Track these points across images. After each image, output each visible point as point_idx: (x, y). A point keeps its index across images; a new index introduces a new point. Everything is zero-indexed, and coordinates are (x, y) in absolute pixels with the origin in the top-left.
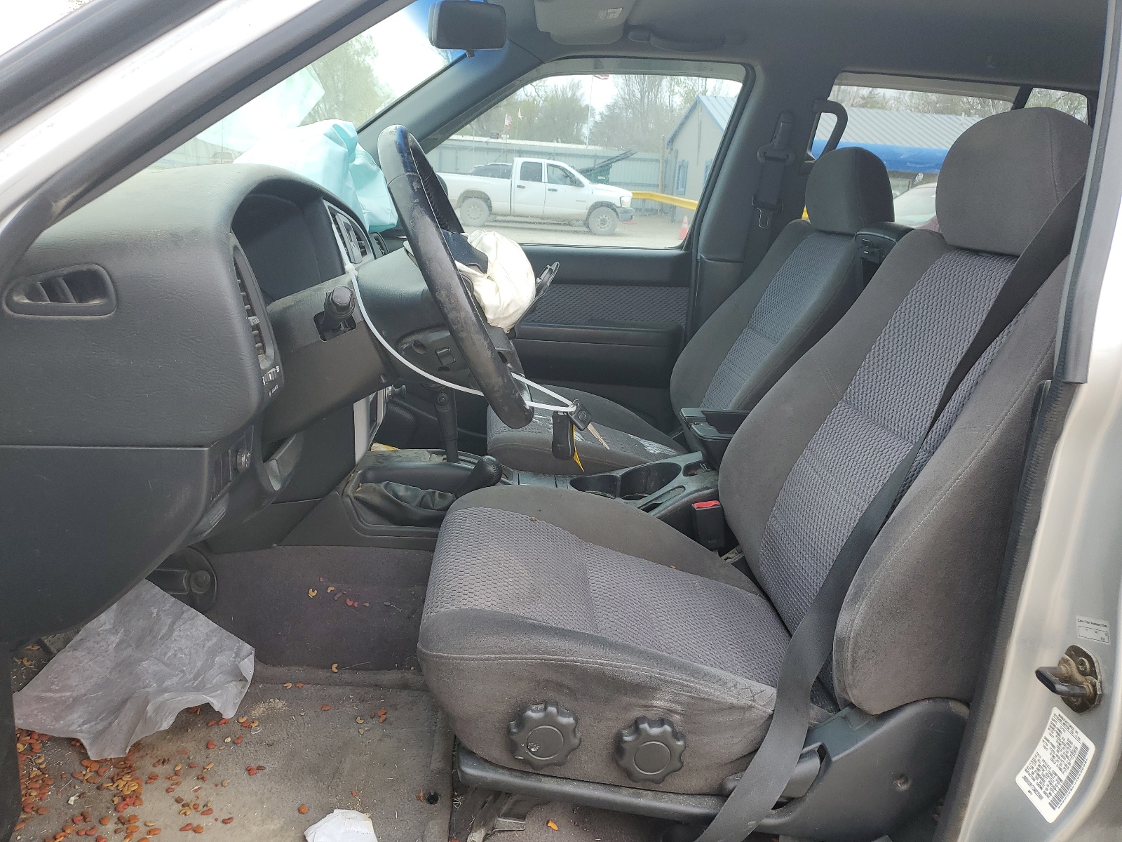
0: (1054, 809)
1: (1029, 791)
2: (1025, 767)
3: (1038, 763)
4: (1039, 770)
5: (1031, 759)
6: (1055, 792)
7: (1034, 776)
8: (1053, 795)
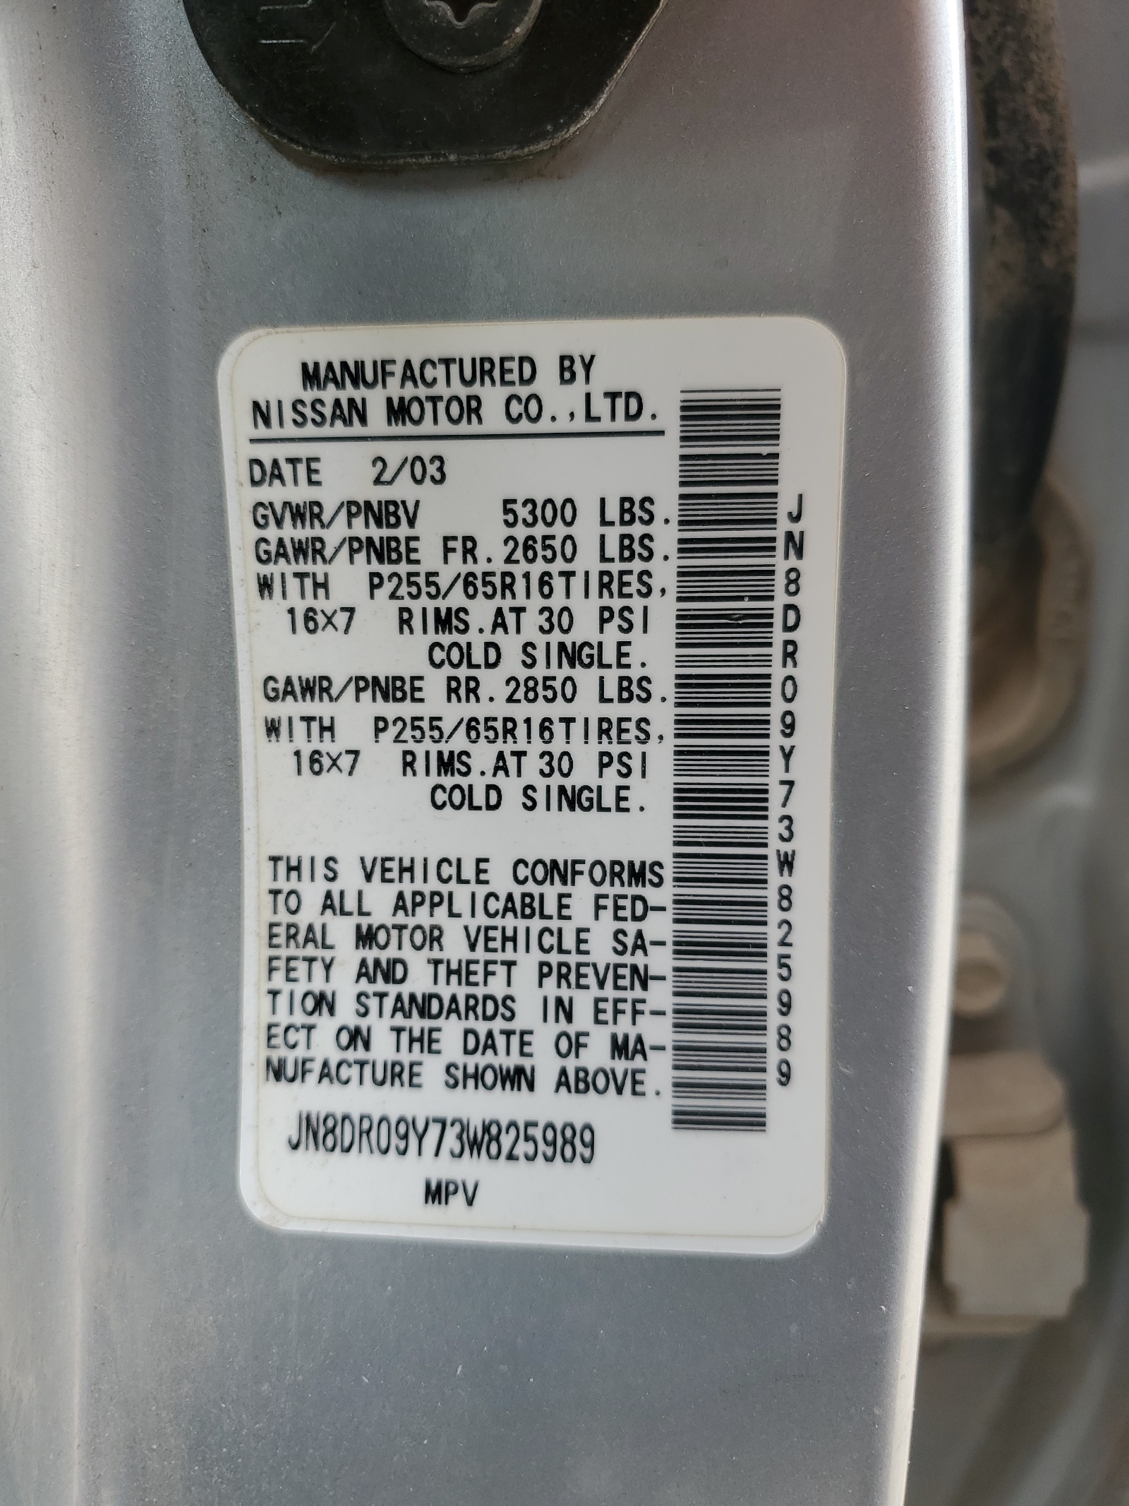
0: (756, 1121)
1: (436, 1193)
2: (252, 1052)
3: (341, 931)
4: (390, 972)
5: (254, 951)
6: (660, 995)
7: (383, 1048)
8: (658, 1031)
